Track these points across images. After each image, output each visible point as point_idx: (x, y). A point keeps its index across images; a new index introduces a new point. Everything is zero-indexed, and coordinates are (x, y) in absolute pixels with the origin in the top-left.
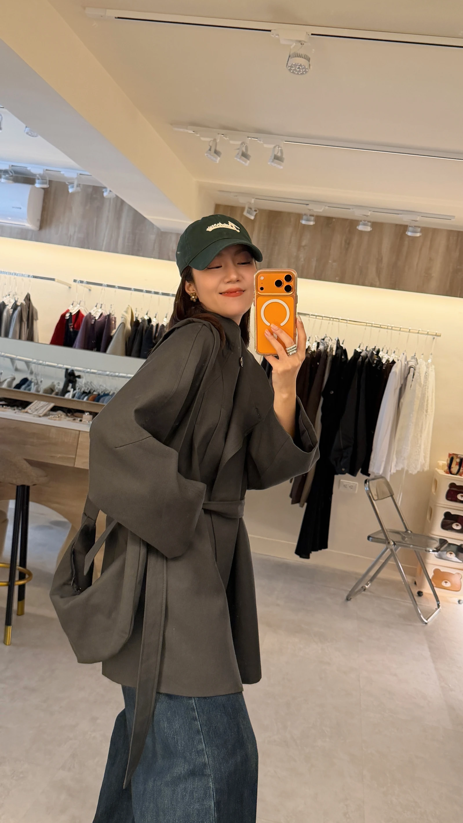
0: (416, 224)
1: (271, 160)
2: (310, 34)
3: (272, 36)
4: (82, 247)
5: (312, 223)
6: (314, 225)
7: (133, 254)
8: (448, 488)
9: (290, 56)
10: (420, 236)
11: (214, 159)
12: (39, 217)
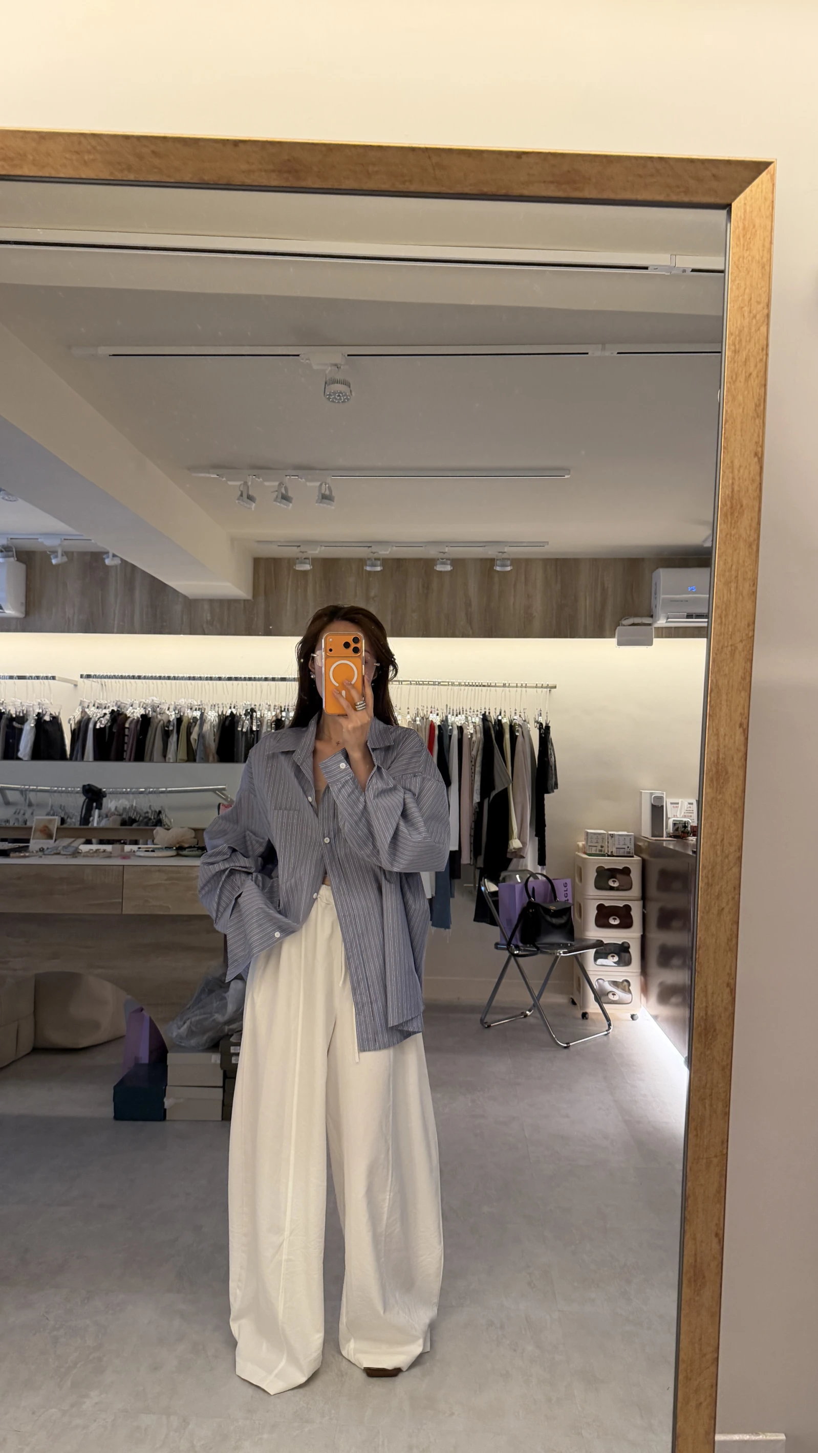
0: (505, 556)
1: (319, 501)
2: (346, 356)
3: (302, 361)
4: (86, 632)
5: (379, 569)
6: (381, 570)
7: (155, 633)
8: (596, 874)
9: (326, 383)
10: (511, 570)
11: (248, 506)
12: (24, 601)
